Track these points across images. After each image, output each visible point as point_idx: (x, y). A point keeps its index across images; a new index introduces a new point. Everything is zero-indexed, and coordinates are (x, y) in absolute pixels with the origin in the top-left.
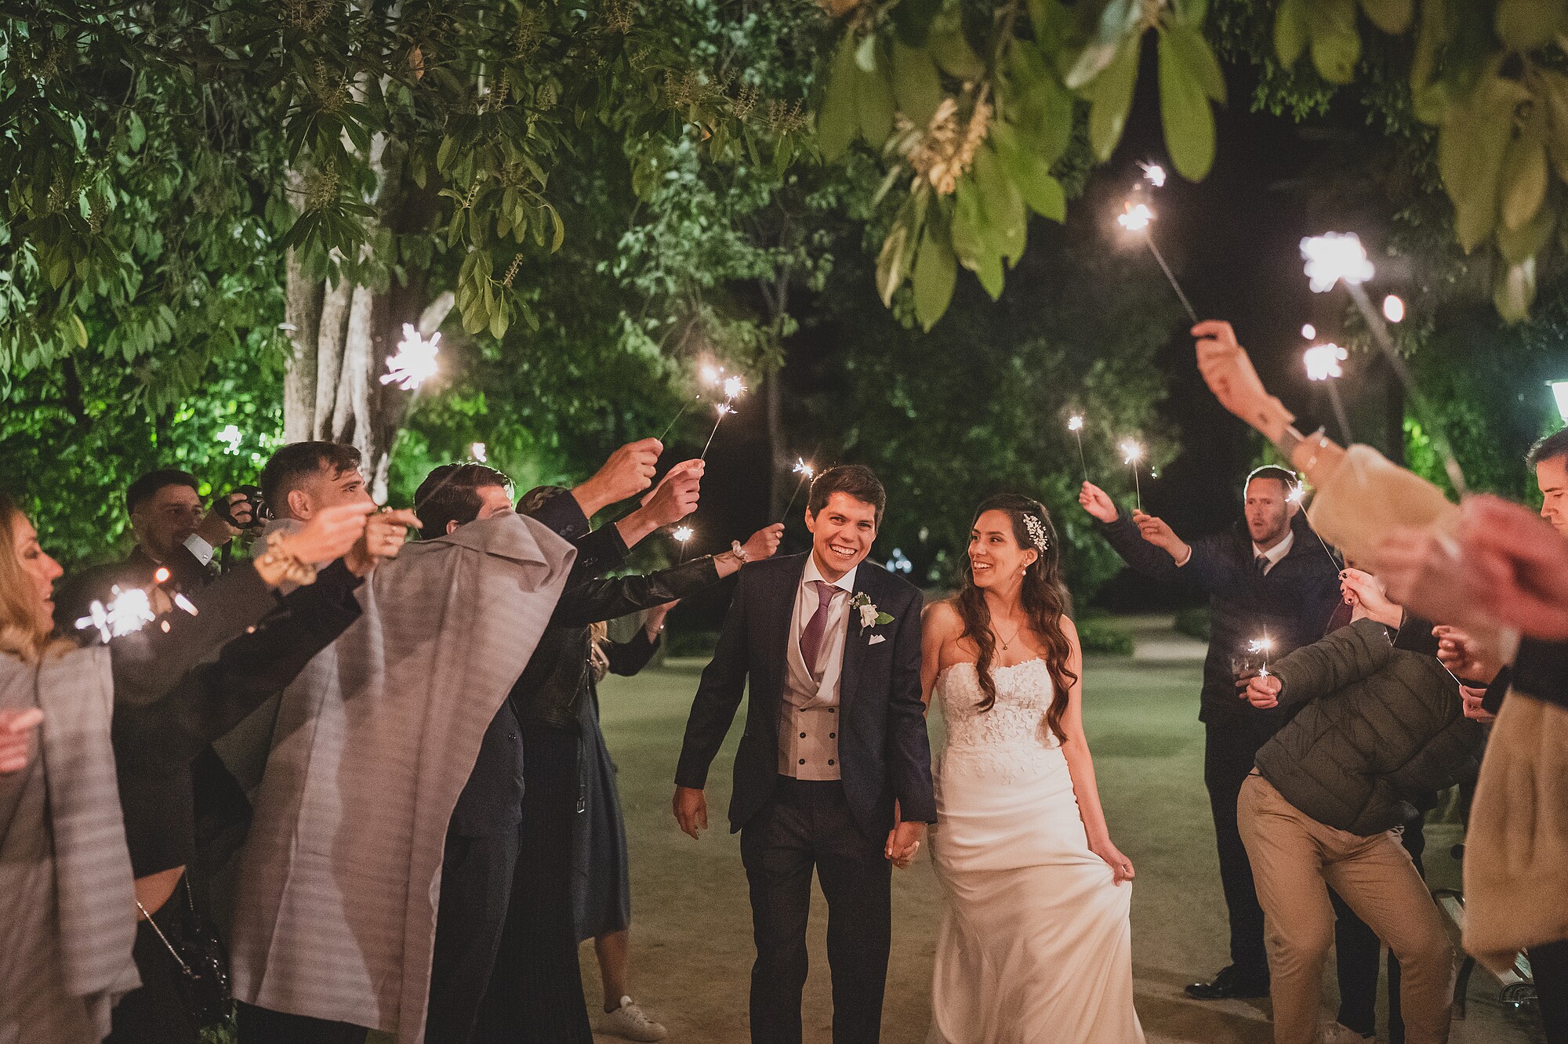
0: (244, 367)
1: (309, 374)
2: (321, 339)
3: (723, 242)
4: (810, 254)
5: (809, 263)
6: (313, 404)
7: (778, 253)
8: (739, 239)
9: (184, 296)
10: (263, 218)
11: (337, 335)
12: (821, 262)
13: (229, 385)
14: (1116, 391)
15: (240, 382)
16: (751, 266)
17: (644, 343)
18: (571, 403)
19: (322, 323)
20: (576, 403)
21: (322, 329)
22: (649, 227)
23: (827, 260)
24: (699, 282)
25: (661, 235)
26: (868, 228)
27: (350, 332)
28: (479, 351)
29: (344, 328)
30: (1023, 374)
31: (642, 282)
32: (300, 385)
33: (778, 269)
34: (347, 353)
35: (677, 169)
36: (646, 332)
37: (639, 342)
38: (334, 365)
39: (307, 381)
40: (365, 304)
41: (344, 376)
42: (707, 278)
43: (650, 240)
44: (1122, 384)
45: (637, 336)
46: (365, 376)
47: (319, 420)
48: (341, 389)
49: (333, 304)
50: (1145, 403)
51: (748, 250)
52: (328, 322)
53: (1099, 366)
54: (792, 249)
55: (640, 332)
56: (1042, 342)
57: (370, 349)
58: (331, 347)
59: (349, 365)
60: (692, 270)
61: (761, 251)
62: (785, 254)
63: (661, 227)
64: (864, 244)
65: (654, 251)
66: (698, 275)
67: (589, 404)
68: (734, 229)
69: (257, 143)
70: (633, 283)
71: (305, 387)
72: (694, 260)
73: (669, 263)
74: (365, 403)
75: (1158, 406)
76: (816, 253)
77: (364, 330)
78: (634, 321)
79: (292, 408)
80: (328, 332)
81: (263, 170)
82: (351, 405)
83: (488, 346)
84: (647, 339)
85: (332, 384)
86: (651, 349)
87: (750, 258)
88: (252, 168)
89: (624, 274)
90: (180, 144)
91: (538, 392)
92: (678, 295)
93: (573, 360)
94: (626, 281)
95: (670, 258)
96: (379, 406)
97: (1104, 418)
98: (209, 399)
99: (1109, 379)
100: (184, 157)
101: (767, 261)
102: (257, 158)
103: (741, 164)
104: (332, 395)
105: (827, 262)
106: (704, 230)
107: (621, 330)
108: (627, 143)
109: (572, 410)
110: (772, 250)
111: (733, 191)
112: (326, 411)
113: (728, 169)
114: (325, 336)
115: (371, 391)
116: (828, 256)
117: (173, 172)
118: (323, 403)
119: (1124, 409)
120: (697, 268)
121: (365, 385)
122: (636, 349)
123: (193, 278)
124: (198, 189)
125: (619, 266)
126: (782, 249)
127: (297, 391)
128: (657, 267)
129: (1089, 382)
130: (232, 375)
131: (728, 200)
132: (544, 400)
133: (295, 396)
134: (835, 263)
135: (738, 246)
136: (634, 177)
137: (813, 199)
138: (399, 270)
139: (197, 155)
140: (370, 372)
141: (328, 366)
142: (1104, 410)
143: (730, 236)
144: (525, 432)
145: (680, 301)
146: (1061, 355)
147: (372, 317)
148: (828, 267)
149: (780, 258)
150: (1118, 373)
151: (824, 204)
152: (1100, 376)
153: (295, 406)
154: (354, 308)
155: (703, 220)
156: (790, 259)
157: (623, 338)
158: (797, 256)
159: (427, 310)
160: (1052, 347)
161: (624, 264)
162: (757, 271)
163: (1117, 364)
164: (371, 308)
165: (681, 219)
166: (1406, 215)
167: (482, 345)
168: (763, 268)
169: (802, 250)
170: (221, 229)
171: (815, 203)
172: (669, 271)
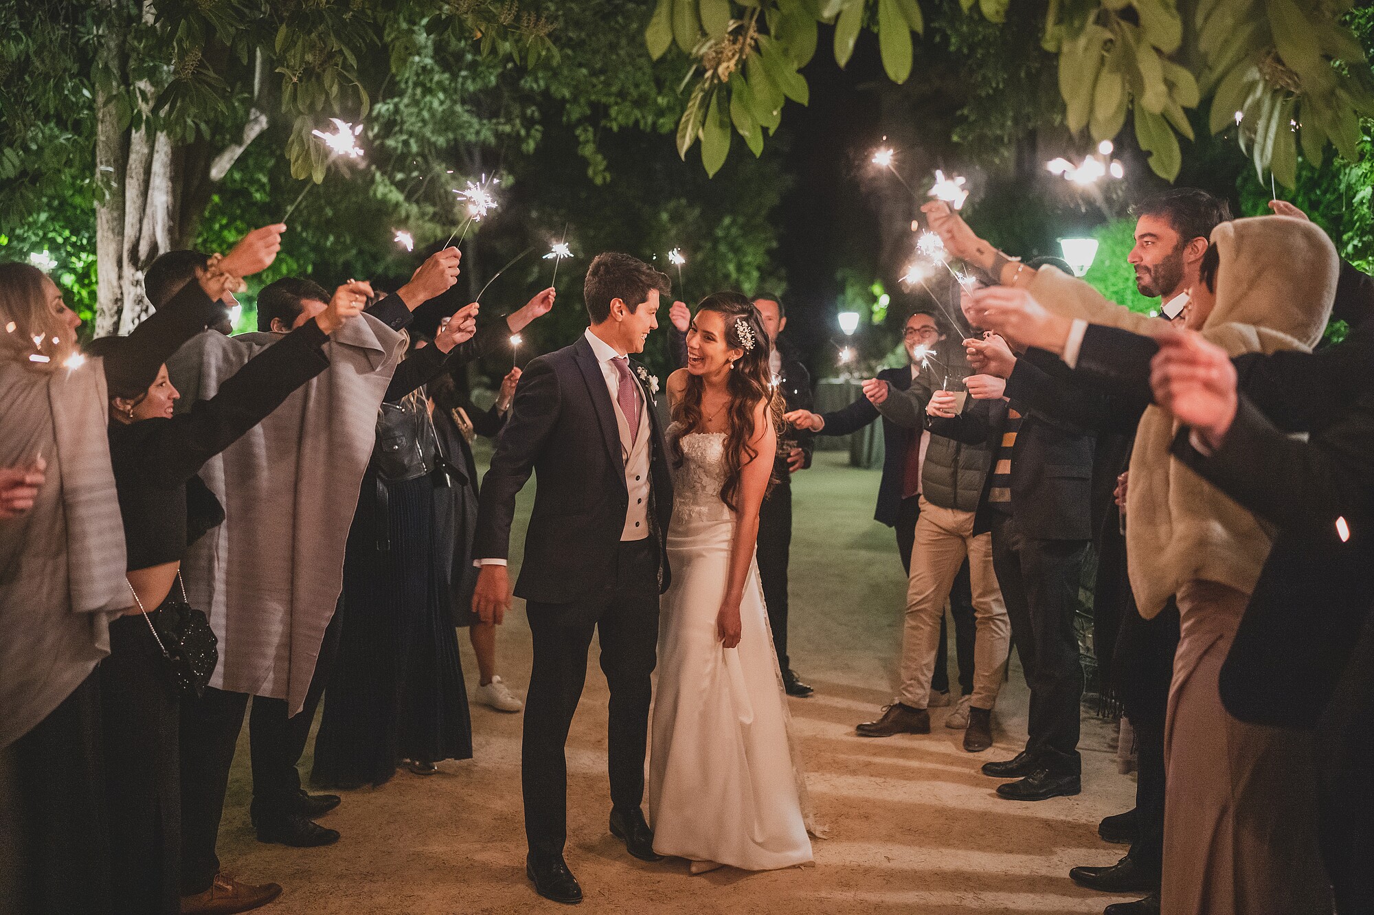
0: (56, 203)
1: (118, 208)
2: (128, 181)
3: (453, 113)
4: (522, 124)
5: (523, 132)
6: (121, 233)
7: (498, 123)
8: (467, 111)
9: (24, 139)
10: (89, 79)
11: (142, 177)
12: (533, 132)
13: (43, 217)
14: (740, 241)
15: (53, 214)
16: (478, 133)
17: (391, 191)
18: (327, 238)
19: (128, 167)
20: (331, 238)
21: (128, 172)
22: (396, 100)
23: (537, 130)
24: (434, 144)
25: (407, 106)
26: (568, 106)
27: (152, 176)
28: (250, 195)
29: (148, 171)
30: (669, 226)
31: (391, 142)
32: (109, 217)
33: (498, 135)
34: (150, 192)
35: (419, 54)
36: (393, 182)
37: (387, 190)
38: (139, 202)
39: (115, 214)
40: (166, 153)
41: (148, 211)
42: (441, 141)
43: (397, 110)
44: (744, 235)
45: (385, 185)
46: (166, 211)
47: (127, 246)
48: (145, 222)
49: (138, 152)
50: (762, 250)
51: (475, 121)
52: (133, 167)
53: (727, 221)
54: (509, 121)
55: (387, 182)
56: (683, 201)
57: (170, 189)
58: (137, 186)
59: (152, 203)
60: (428, 134)
61: (485, 121)
62: (505, 124)
63: (406, 100)
64: (565, 119)
65: (398, 118)
66: (433, 139)
67: (342, 240)
68: (463, 102)
69: (84, 18)
70: (382, 145)
71: (114, 219)
72: (430, 127)
73: (411, 128)
74: (166, 233)
75: (769, 252)
76: (529, 123)
77: (165, 174)
78: (383, 174)
79: (103, 236)
80: (134, 175)
81: (89, 40)
82: (154, 234)
83: (257, 191)
84: (393, 188)
85: (138, 216)
86: (396, 196)
87: (477, 126)
88: (80, 38)
89: (376, 137)
90: (21, 17)
91: (299, 229)
92: (418, 154)
93: (329, 203)
94: (377, 142)
95: (411, 123)
96: (177, 236)
97: (730, 261)
98: (26, 228)
99: (734, 231)
100: (26, 27)
101: (489, 129)
102: (82, 29)
103: (469, 52)
104: (138, 226)
105: (537, 132)
106: (442, 103)
107: (373, 181)
108: (386, 32)
109: (329, 244)
110: (494, 121)
111: (464, 73)
112: (133, 238)
113: (459, 56)
114: (132, 177)
115: (171, 223)
116: (538, 127)
117: (18, 40)
118: (130, 232)
119: (745, 255)
120: (433, 132)
121: (166, 218)
122: (385, 195)
123: (31, 125)
124: (38, 53)
125: (372, 130)
126: (502, 120)
127: (108, 222)
128: (401, 131)
129: (720, 233)
130: (46, 208)
131: (460, 80)
132: (304, 235)
133: (106, 226)
134: (544, 133)
135: (466, 117)
136: (393, 59)
137: (526, 81)
138: (203, 126)
139: (35, 25)
140: (170, 208)
141: (134, 203)
142: (730, 255)
143: (458, 108)
144: (289, 260)
145: (419, 159)
146: (697, 212)
147: (171, 165)
148: (538, 136)
149: (500, 128)
150: (742, 227)
151: (535, 86)
152: (728, 228)
153: (105, 234)
154: (156, 156)
155: (441, 96)
156: (508, 128)
157: (373, 187)
158: (513, 126)
159: (217, 159)
160: (691, 204)
161: (376, 129)
162: (482, 136)
163: (741, 220)
164: (170, 157)
165: (424, 95)
166: (966, 112)
167: (252, 190)
168: (487, 135)
169: (518, 121)
170: (58, 88)
171: (528, 85)
172: (411, 134)
